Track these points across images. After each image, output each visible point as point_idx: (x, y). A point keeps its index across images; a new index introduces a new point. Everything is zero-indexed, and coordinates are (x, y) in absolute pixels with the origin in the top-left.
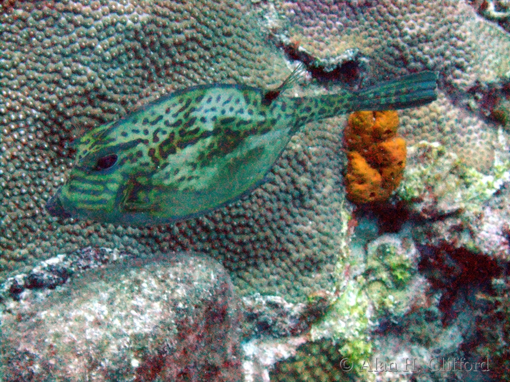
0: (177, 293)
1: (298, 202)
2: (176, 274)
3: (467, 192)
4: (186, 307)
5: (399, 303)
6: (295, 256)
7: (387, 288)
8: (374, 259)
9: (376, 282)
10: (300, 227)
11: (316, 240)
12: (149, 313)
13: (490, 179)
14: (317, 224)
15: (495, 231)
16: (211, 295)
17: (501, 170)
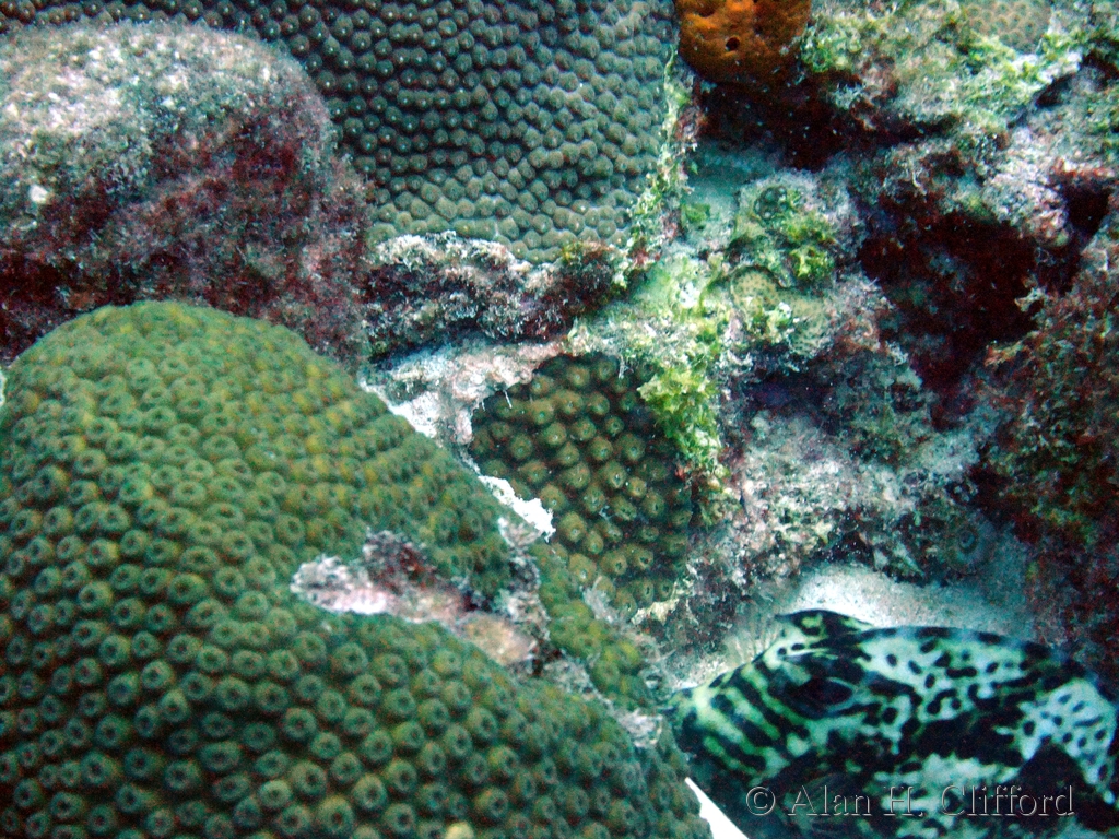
0: (167, 81)
1: (551, 32)
2: (172, 45)
3: (974, 82)
4: (183, 109)
5: (805, 324)
6: (541, 155)
7: (779, 288)
8: (752, 220)
9: (753, 273)
10: (554, 93)
11: (590, 125)
12: (89, 103)
13: (1030, 60)
14: (598, 93)
15: (1033, 177)
16: (252, 104)
17: (1059, 44)
